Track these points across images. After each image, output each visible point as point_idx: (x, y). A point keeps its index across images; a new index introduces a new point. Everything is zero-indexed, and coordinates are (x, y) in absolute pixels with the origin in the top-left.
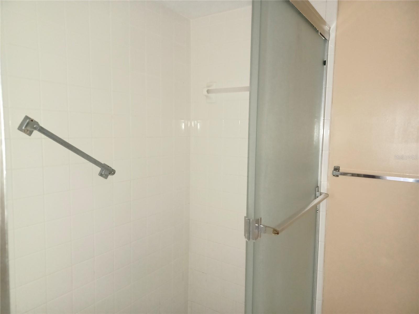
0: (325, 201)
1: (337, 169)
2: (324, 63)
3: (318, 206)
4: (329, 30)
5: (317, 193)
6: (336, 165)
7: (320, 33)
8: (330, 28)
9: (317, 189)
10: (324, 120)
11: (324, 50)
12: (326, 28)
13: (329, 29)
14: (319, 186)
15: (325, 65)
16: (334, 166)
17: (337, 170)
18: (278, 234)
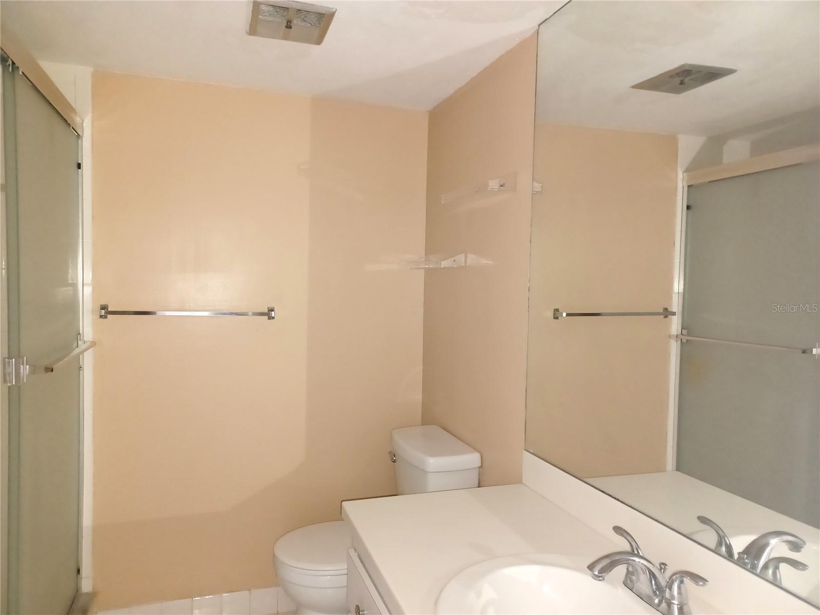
0: (90, 350)
1: (104, 307)
2: (79, 166)
3: (81, 356)
4: (82, 124)
5: (79, 342)
6: (103, 303)
7: (73, 128)
8: (83, 121)
9: (79, 336)
10: (83, 242)
11: (77, 149)
12: (78, 119)
13: (81, 122)
14: (81, 333)
15: (80, 169)
16: (101, 305)
17: (105, 309)
18: (52, 371)
